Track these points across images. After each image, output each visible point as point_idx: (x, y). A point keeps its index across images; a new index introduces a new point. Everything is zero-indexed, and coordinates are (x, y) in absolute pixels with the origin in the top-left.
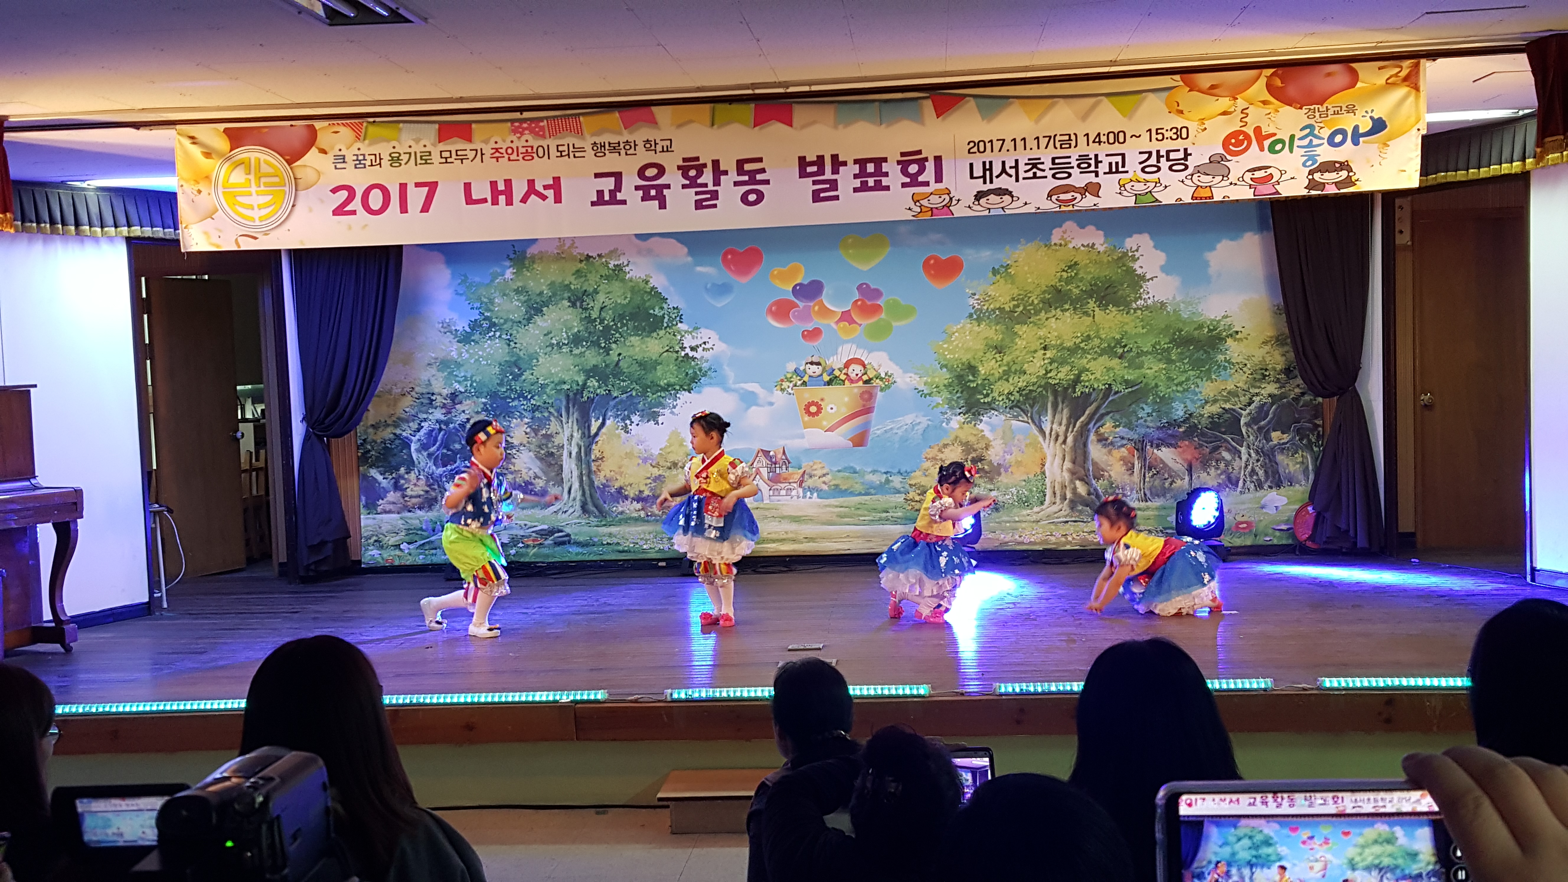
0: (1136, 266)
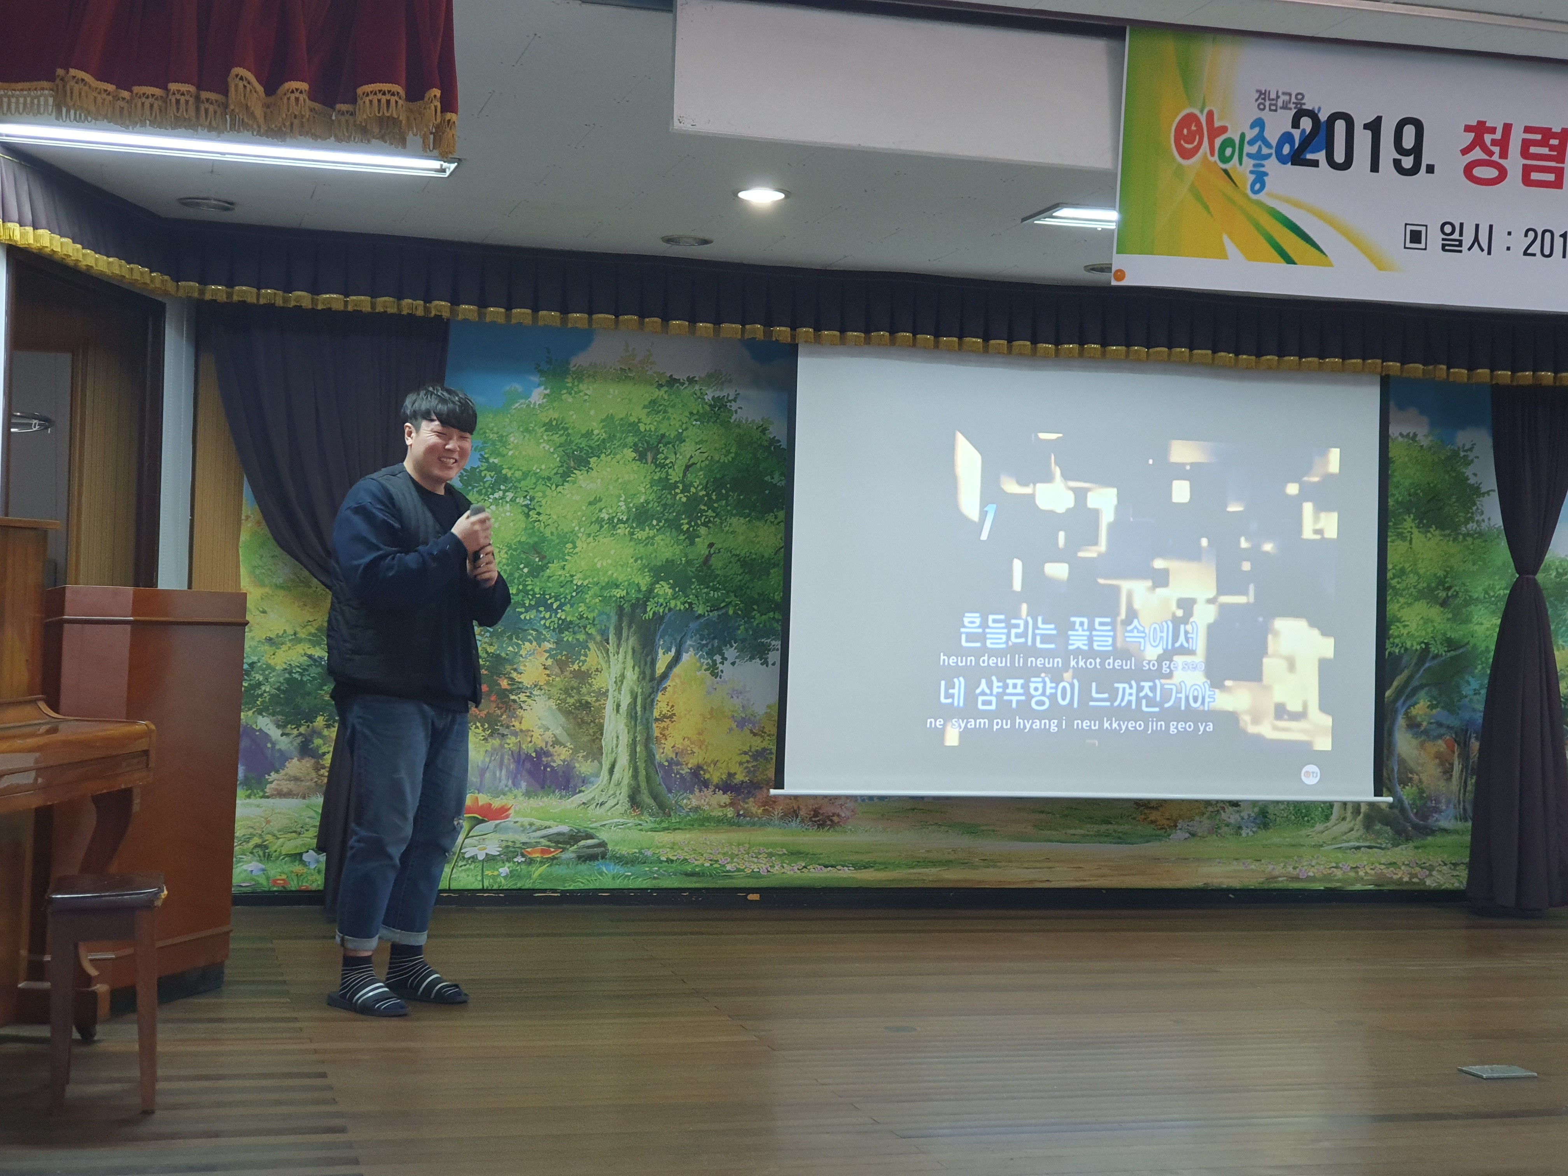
0: (1468, 472)
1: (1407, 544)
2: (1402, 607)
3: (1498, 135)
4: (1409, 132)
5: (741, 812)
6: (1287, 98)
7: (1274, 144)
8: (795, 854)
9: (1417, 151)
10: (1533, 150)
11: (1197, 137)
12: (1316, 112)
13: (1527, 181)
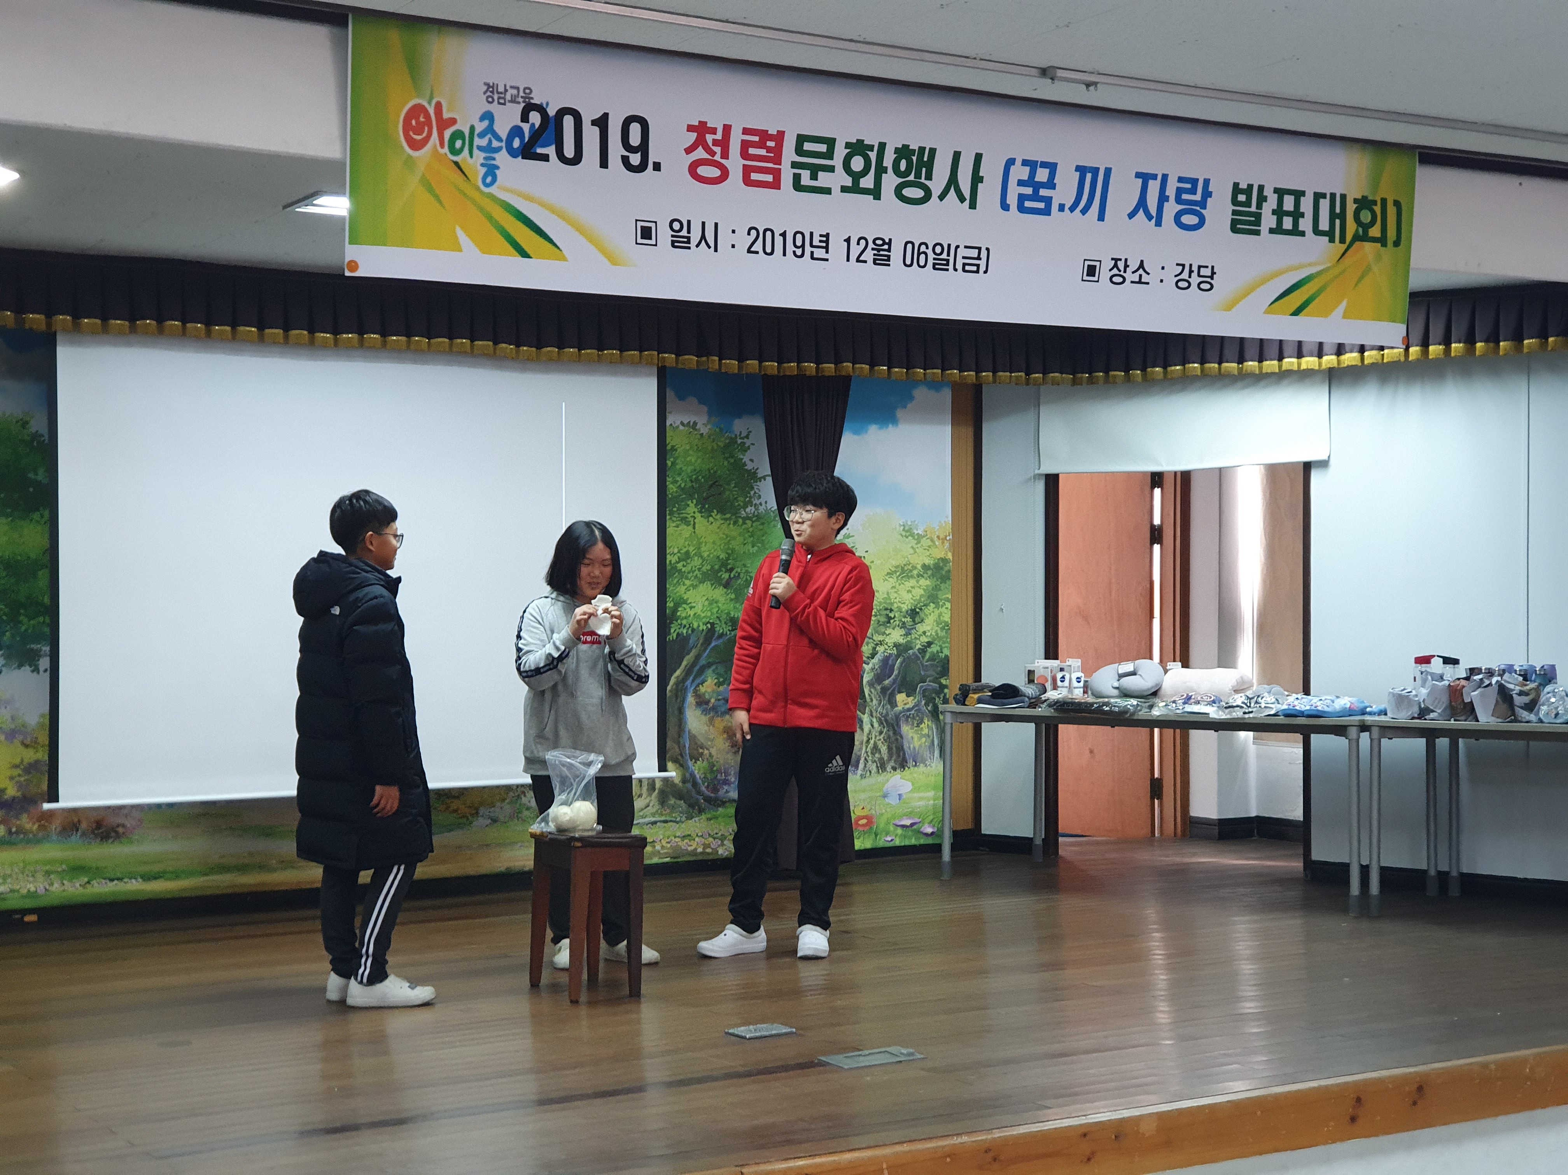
0: (746, 459)
1: (690, 528)
2: (687, 590)
3: (719, 136)
4: (635, 130)
5: (14, 830)
6: (515, 92)
7: (504, 137)
8: (76, 869)
9: (643, 148)
10: (752, 151)
11: (426, 129)
12: (545, 106)
13: (748, 182)
